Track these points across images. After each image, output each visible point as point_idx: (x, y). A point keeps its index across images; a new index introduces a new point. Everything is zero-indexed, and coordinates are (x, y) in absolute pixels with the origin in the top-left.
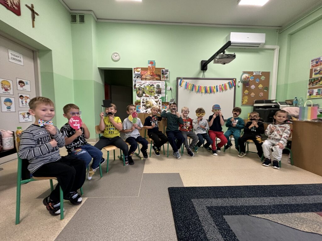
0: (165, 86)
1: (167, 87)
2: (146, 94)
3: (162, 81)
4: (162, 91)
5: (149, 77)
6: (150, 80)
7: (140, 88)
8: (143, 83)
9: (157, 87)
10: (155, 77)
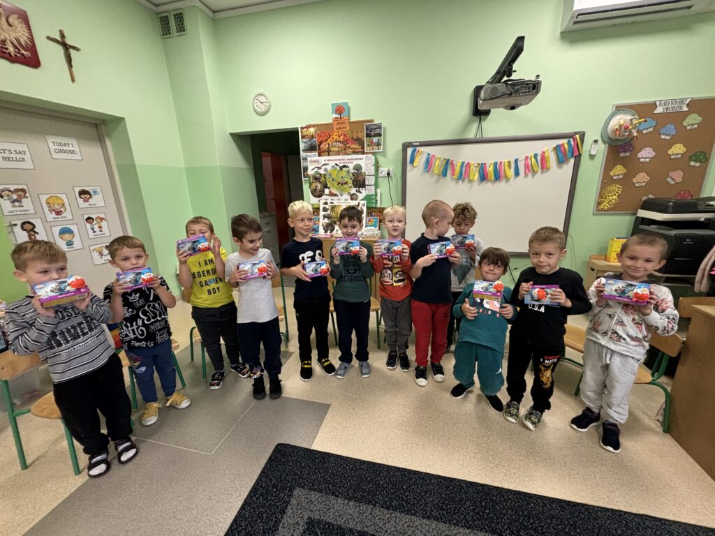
0: (373, 169)
1: (381, 169)
2: (331, 189)
3: (367, 153)
4: (366, 180)
5: (335, 146)
6: (338, 153)
7: (318, 176)
8: (323, 163)
9: (355, 171)
10: (349, 147)
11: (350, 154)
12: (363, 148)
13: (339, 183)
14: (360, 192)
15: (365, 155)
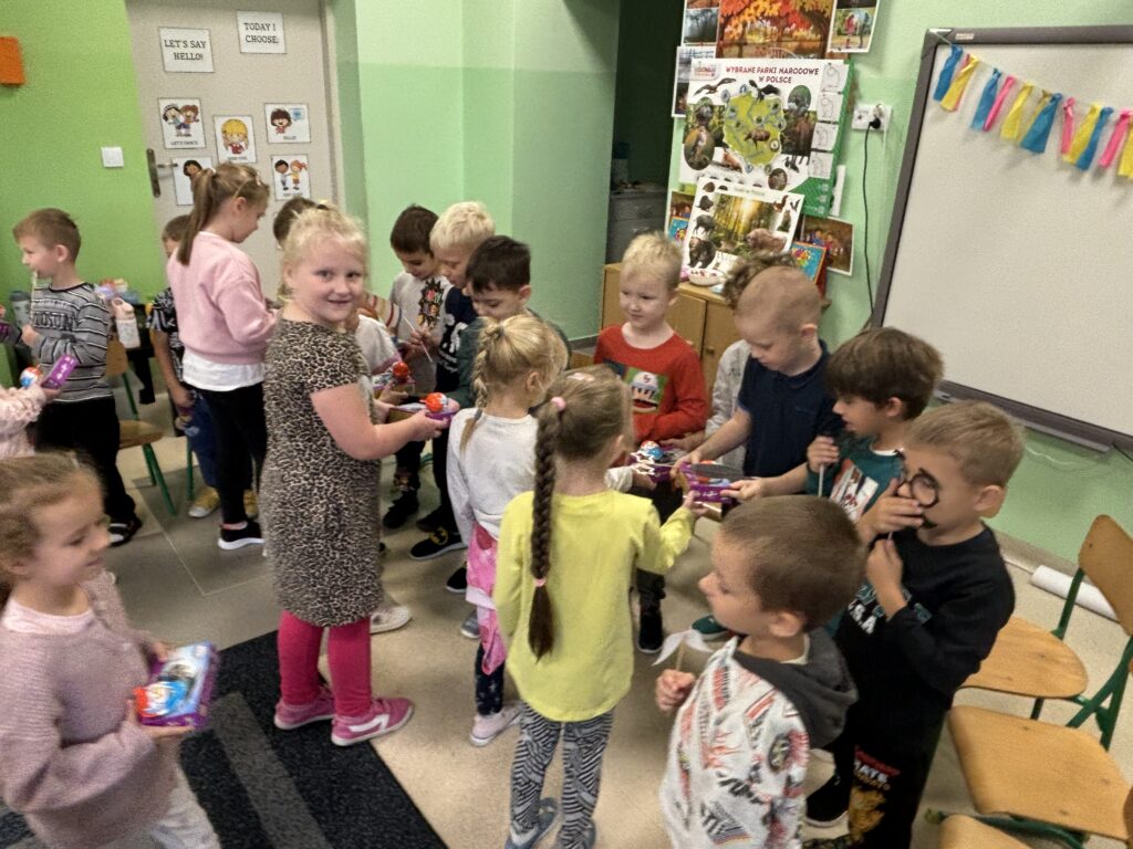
0: (839, 101)
1: (860, 106)
2: (729, 150)
3: (832, 56)
4: (815, 136)
5: (758, 30)
6: (761, 51)
7: (706, 110)
8: (725, 75)
9: (794, 105)
10: (791, 34)
11: (788, 56)
12: (825, 39)
13: (749, 136)
14: (795, 168)
15: (826, 61)
